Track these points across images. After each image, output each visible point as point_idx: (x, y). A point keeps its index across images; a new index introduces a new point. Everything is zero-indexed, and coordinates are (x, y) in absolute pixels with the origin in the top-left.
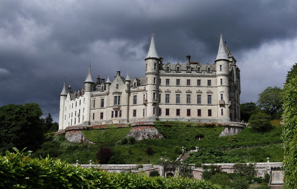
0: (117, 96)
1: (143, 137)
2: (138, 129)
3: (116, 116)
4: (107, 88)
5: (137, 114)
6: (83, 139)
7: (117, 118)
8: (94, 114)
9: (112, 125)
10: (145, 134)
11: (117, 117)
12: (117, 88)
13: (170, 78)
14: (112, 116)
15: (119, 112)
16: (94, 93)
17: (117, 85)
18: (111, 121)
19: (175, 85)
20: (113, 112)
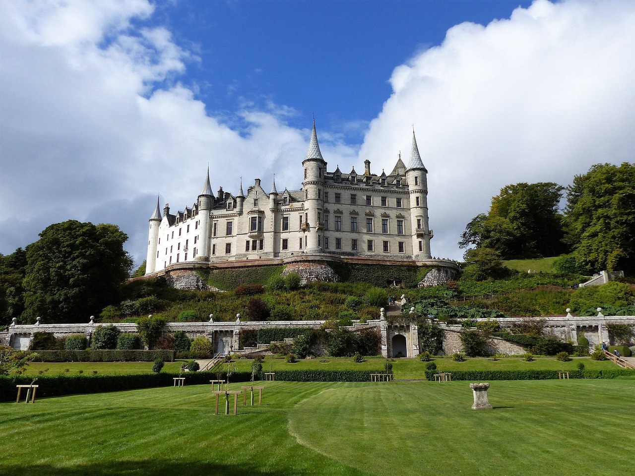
0: (256, 217)
1: (307, 279)
2: (299, 267)
3: (254, 248)
4: (238, 204)
5: (289, 245)
6: (200, 284)
7: (256, 252)
8: (214, 245)
9: (248, 261)
10: (311, 274)
11: (256, 249)
12: (255, 204)
13: (342, 192)
14: (247, 249)
15: (258, 242)
16: (216, 212)
17: (256, 200)
18: (245, 255)
19: (349, 202)
20: (248, 242)
